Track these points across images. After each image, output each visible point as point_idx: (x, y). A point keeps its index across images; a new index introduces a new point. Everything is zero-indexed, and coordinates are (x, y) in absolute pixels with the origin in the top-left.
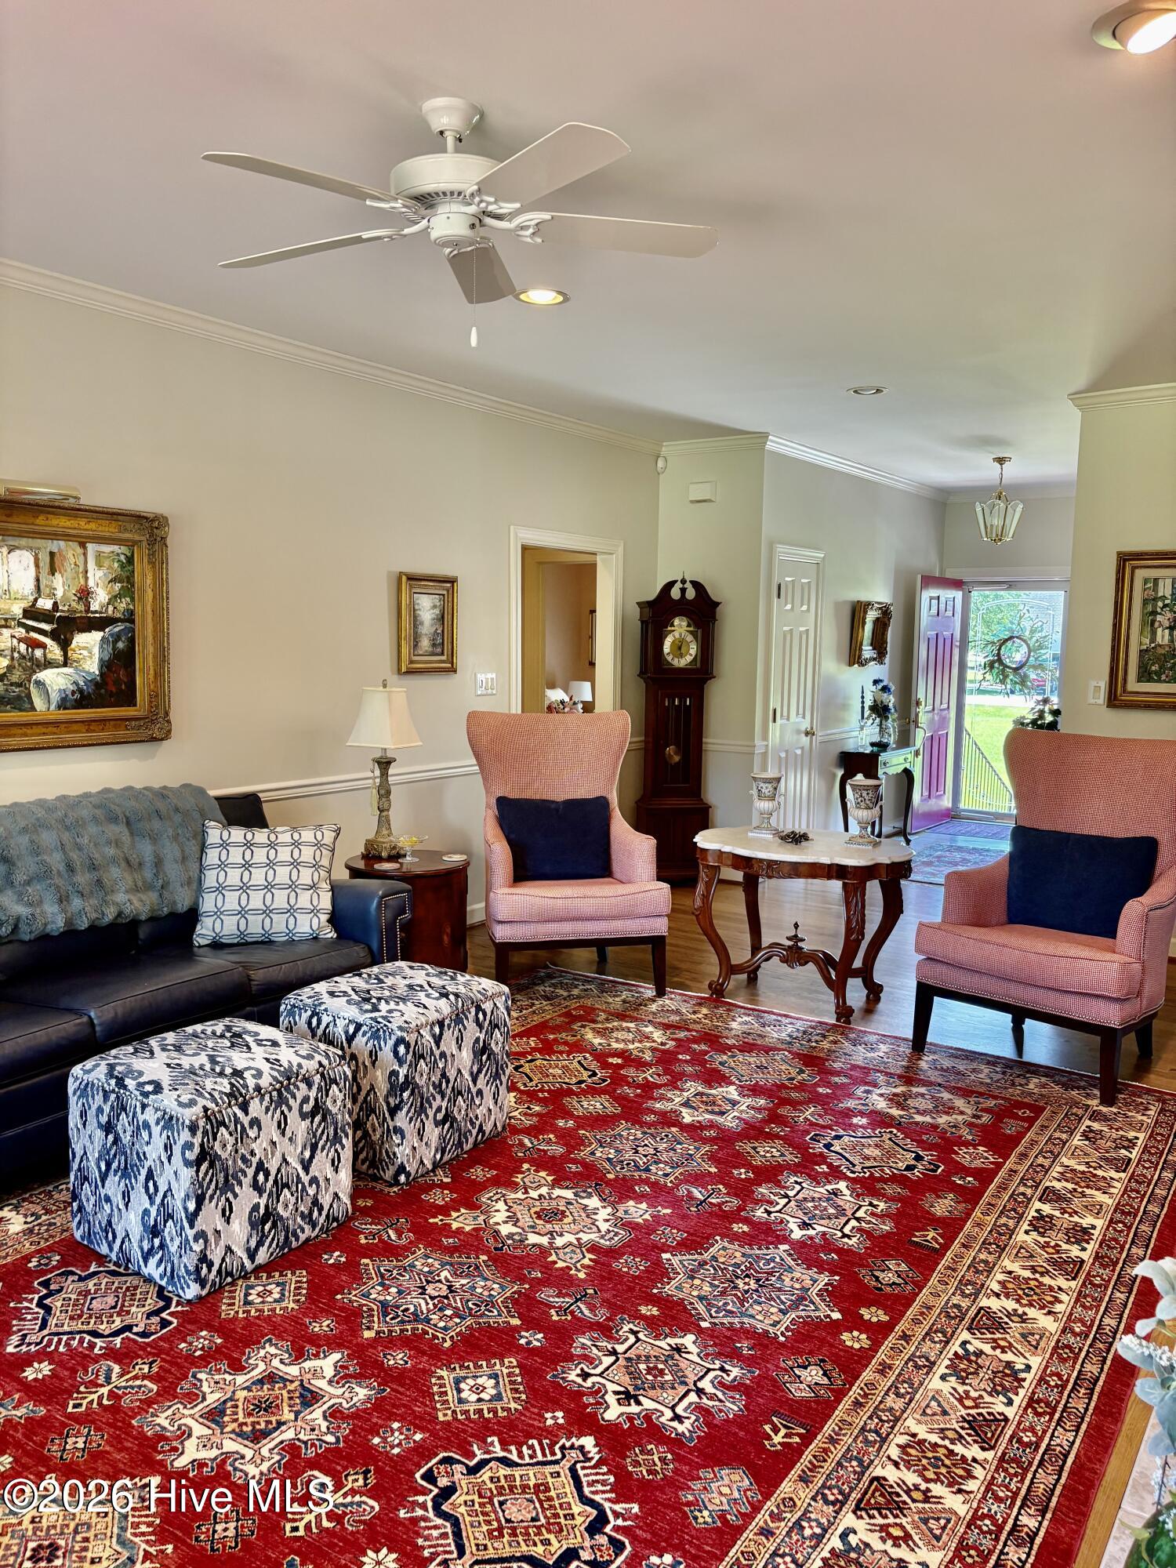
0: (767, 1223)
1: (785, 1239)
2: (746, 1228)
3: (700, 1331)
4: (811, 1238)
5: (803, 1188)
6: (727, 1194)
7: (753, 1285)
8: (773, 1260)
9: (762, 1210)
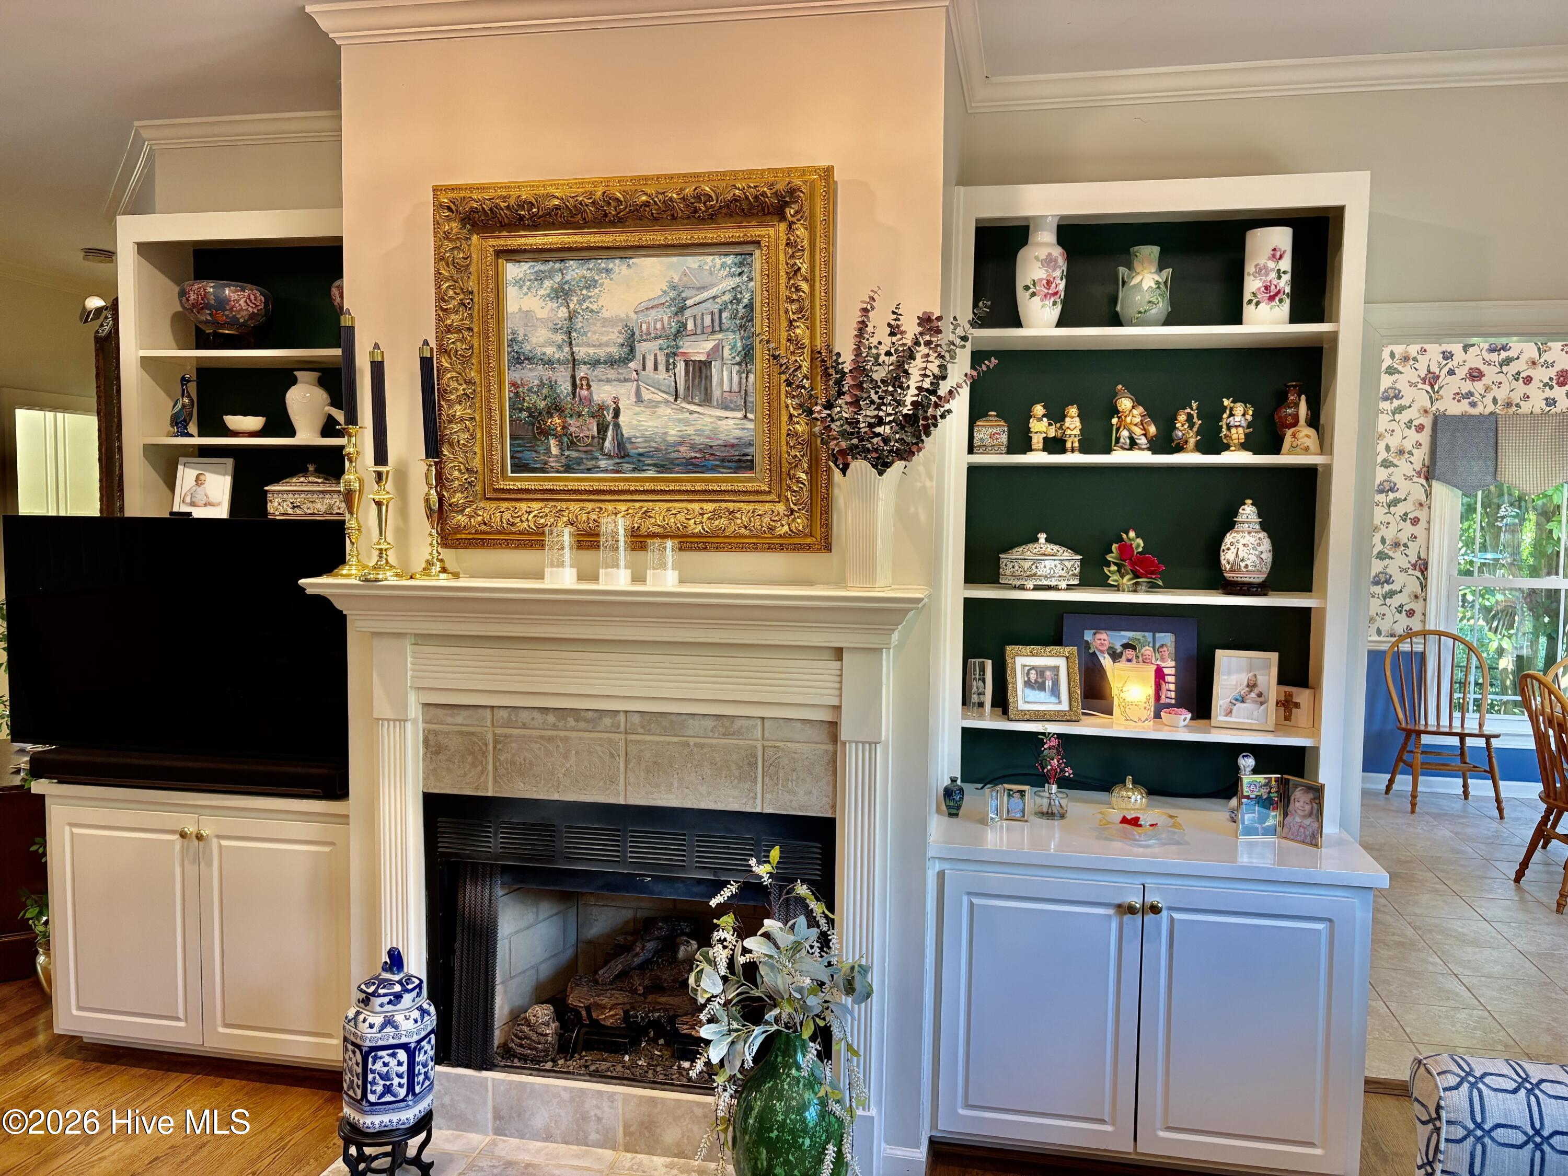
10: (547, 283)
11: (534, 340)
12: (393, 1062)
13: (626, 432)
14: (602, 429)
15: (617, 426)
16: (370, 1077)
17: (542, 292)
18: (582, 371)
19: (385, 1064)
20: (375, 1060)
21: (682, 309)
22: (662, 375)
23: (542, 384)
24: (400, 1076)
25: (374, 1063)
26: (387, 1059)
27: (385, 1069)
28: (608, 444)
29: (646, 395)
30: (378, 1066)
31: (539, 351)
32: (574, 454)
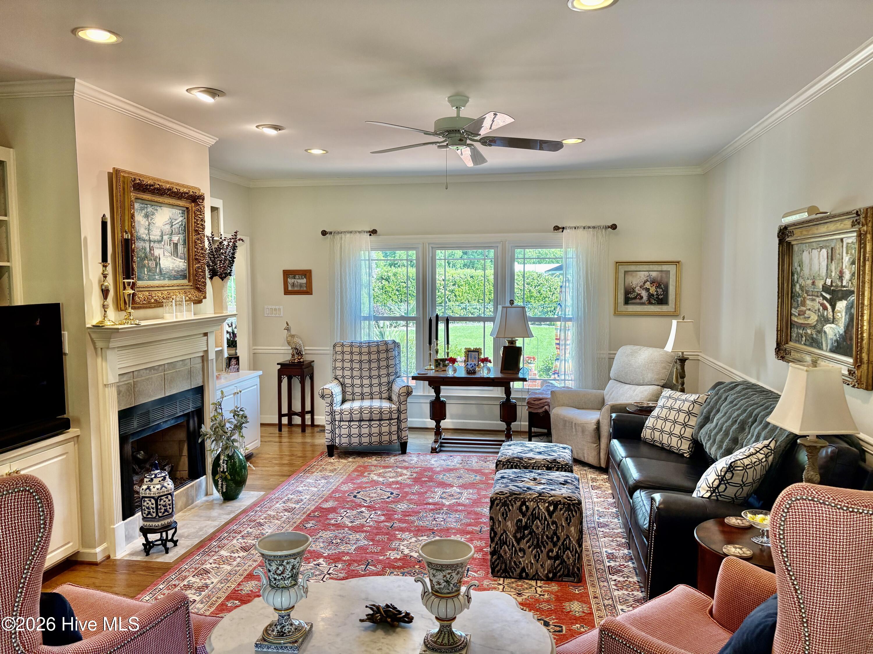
0: (335, 562)
1: (325, 558)
2: (344, 559)
3: (347, 527)
4: (315, 560)
5: (322, 580)
6: (358, 571)
7: (334, 541)
8: (329, 550)
9: (339, 567)
10: (143, 212)
11: (140, 232)
12: (167, 500)
13: (162, 266)
14: (156, 265)
15: (160, 264)
16: (159, 507)
17: (142, 215)
18: (152, 244)
19: (164, 501)
20: (161, 500)
21: (172, 226)
22: (168, 247)
23: (142, 249)
24: (169, 505)
25: (160, 502)
26: (165, 499)
27: (164, 503)
28: (158, 270)
29: (166, 254)
30: (162, 502)
31: (142, 236)
32: (151, 274)
